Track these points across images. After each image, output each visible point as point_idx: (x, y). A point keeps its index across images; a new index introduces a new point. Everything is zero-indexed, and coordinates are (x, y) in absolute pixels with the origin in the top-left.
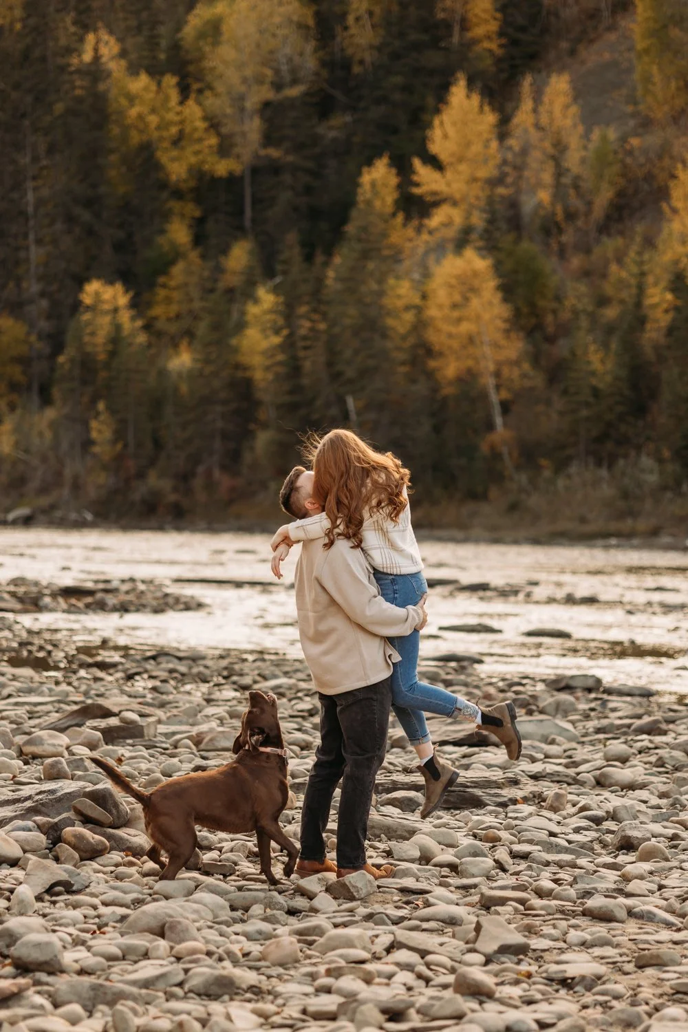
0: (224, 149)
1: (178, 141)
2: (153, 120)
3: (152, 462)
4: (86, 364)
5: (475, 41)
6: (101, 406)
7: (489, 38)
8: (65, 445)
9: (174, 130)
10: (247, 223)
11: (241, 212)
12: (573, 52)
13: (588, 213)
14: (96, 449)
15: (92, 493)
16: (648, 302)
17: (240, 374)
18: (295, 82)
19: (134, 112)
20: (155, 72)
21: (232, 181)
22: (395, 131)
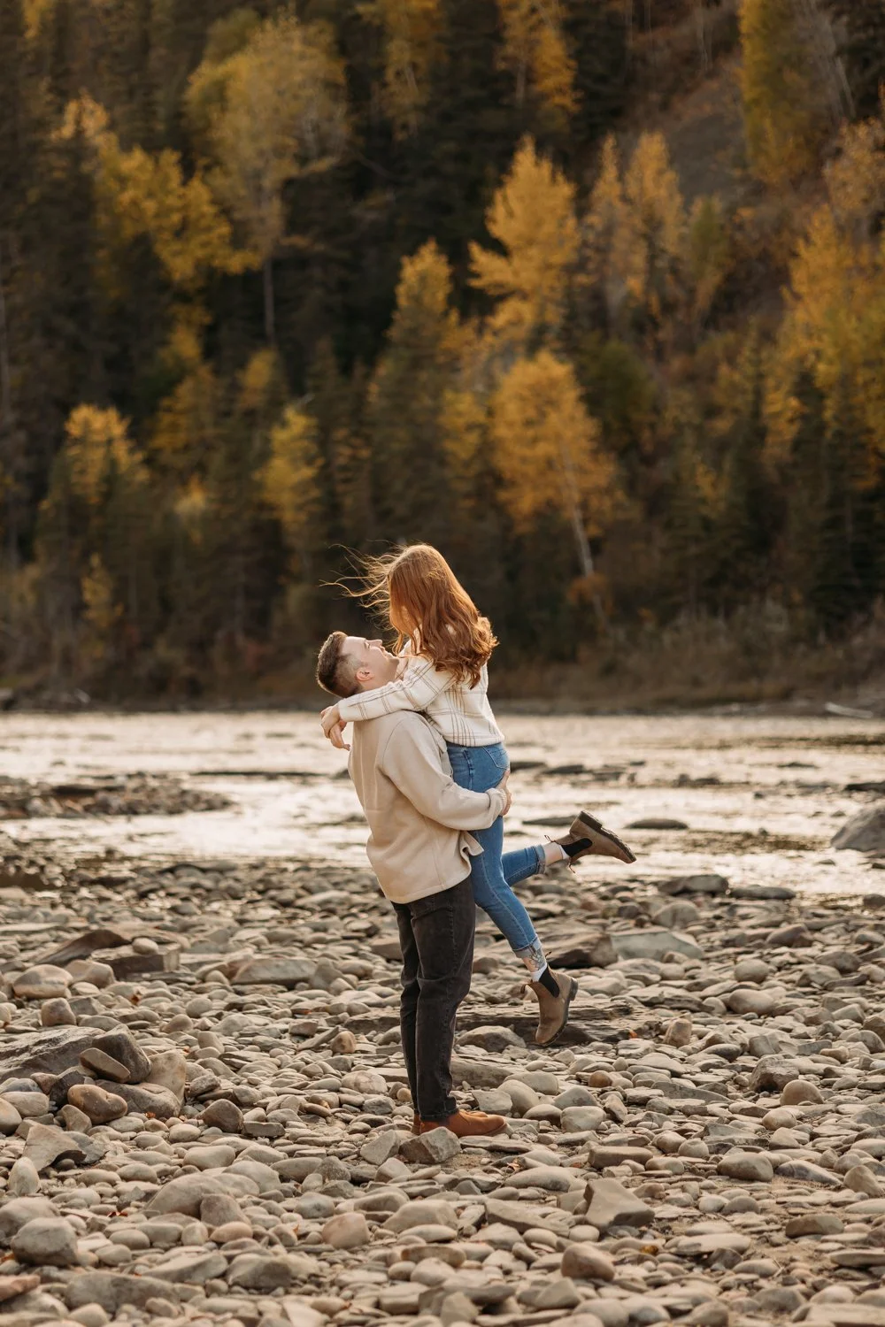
0: (238, 240)
1: (181, 232)
2: (150, 206)
3: (161, 628)
4: (76, 510)
5: (545, 96)
6: (95, 560)
7: (560, 91)
8: (51, 610)
9: (176, 218)
10: (269, 328)
11: (260, 317)
12: (665, 106)
13: (690, 303)
14: (91, 614)
15: (88, 668)
16: (769, 409)
17: (265, 516)
18: (323, 152)
19: (127, 197)
20: (152, 147)
21: (249, 278)
22: (447, 210)
